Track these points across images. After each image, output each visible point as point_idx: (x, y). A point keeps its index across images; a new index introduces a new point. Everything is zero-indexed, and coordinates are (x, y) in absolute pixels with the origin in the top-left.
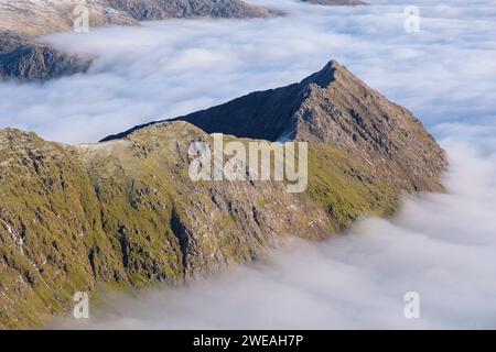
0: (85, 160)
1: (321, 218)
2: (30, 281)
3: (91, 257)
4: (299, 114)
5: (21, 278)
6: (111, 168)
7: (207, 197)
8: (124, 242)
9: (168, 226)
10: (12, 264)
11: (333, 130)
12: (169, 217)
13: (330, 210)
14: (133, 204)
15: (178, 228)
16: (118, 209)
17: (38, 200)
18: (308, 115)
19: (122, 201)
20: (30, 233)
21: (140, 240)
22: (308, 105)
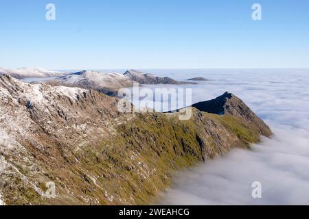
0: (168, 118)
1: (237, 139)
2: (159, 154)
3: (174, 148)
4: (224, 107)
5: (156, 154)
6: (177, 121)
7: (204, 131)
8: (183, 144)
9: (195, 140)
10: (153, 149)
11: (235, 112)
12: (195, 136)
13: (239, 136)
14: (184, 132)
15: (199, 140)
16: (180, 134)
17: (158, 130)
18: (227, 107)
19: (181, 131)
20: (157, 140)
21: (188, 143)
22: (227, 104)
